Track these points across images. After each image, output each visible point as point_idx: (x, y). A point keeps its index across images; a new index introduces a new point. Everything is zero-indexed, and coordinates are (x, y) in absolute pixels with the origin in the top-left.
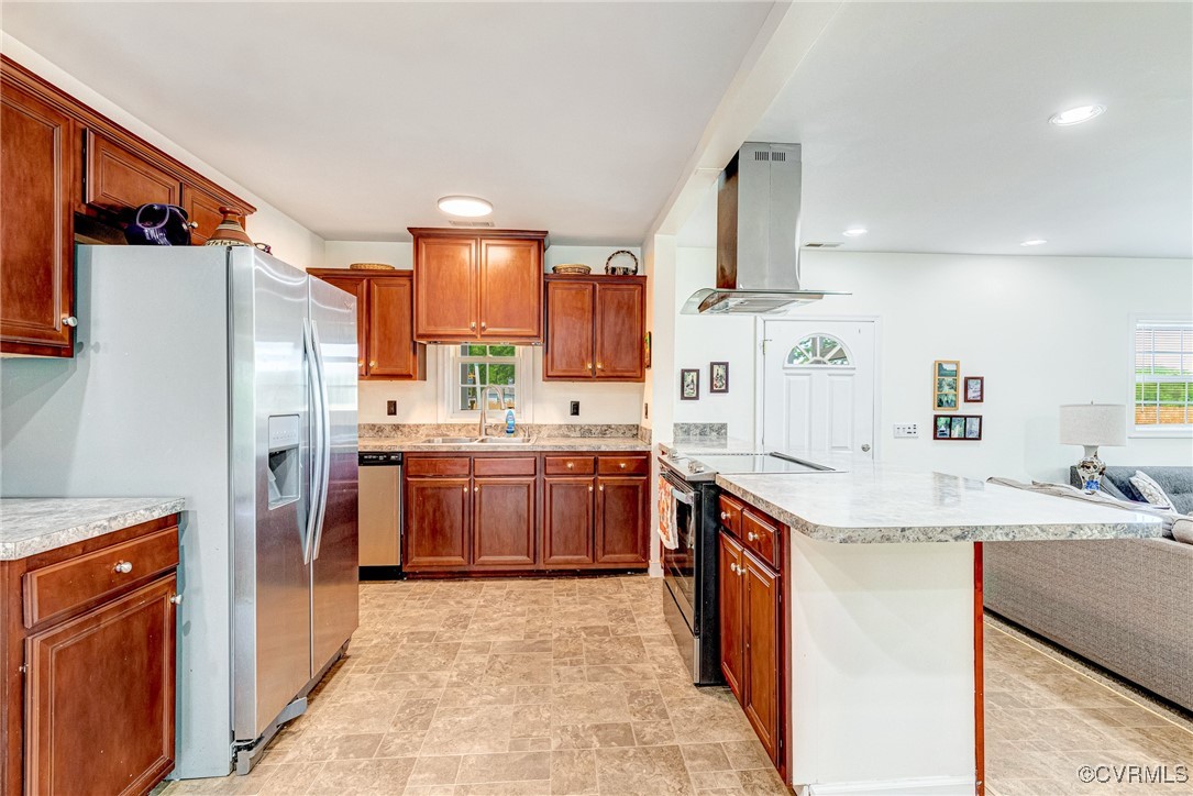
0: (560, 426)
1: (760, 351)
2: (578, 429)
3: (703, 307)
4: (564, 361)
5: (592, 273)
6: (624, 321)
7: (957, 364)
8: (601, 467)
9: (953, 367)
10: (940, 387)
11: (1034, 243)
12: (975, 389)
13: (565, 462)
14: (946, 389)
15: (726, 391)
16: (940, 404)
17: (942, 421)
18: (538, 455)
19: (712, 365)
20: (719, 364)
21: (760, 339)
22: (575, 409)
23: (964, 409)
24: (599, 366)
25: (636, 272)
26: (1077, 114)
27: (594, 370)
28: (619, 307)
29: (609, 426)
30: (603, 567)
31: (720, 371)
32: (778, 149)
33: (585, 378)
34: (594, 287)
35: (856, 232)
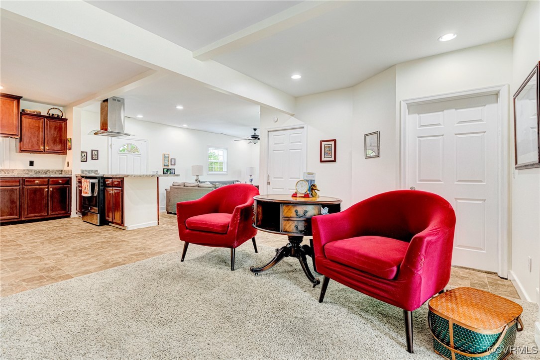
0: (24, 170)
1: (110, 147)
2: (33, 171)
3: (96, 134)
4: (30, 145)
5: (41, 114)
6: (58, 133)
7: (169, 155)
8: (50, 183)
9: (168, 156)
10: (165, 161)
11: (185, 126)
12: (173, 162)
13: (34, 181)
14: (166, 161)
15: (97, 159)
16: (165, 166)
17: (165, 170)
18: (21, 179)
19: (92, 151)
20: (95, 150)
21: (110, 144)
22: (32, 163)
23: (170, 167)
24: (47, 148)
25: (62, 117)
26: (180, 107)
27: (44, 149)
28: (56, 128)
29: (49, 170)
30: (51, 216)
31: (96, 153)
32: (119, 99)
33: (40, 152)
34: (44, 120)
35: (140, 116)
